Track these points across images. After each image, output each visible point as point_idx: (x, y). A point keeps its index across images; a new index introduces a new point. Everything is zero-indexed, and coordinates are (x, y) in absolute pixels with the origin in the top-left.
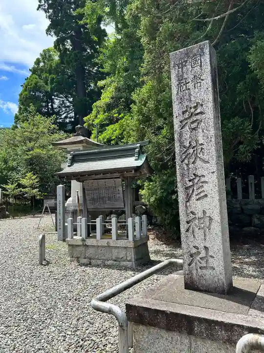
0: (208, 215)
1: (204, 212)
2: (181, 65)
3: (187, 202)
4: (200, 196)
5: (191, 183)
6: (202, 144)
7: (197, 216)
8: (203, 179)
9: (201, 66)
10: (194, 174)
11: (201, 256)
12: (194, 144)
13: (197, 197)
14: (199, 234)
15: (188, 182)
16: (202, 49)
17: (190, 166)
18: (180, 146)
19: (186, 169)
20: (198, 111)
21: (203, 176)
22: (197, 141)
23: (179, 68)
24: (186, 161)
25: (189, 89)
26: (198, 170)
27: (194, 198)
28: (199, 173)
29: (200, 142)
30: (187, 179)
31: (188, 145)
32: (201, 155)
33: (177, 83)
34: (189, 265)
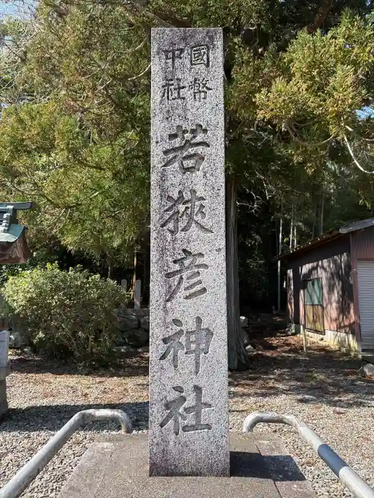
0: (204, 326)
1: (199, 320)
2: (172, 54)
3: (168, 301)
4: (192, 291)
5: (177, 267)
6: (202, 199)
7: (184, 328)
8: (199, 261)
9: (207, 65)
10: (184, 251)
11: (186, 405)
12: (187, 196)
13: (188, 293)
14: (186, 361)
15: (171, 265)
16: (211, 38)
17: (178, 235)
18: (161, 196)
19: (169, 239)
20: (199, 139)
21: (201, 255)
22: (193, 192)
23: (167, 58)
24: (171, 225)
25: (184, 98)
26: (192, 244)
27: (182, 293)
28: (193, 248)
29: (199, 194)
30: (170, 259)
31: (176, 196)
32: (198, 218)
33: (164, 83)
34: (162, 425)
